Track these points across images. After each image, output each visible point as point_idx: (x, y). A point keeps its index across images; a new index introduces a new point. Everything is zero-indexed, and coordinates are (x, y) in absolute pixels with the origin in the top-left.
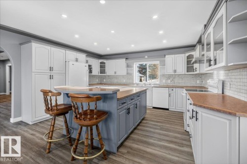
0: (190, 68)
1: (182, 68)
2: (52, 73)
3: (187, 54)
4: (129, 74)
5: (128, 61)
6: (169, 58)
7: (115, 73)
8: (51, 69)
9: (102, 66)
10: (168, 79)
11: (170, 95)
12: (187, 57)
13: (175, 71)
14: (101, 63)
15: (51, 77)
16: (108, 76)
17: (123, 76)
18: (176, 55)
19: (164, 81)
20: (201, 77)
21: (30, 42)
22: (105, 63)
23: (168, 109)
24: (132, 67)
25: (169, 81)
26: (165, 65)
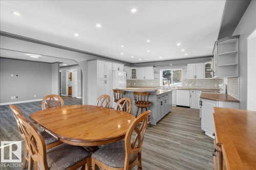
0: (208, 74)
1: (201, 75)
2: (106, 79)
3: (206, 63)
4: (156, 79)
5: (155, 68)
6: (191, 67)
7: (145, 78)
8: (106, 77)
9: (134, 72)
10: (189, 83)
11: (191, 96)
12: (206, 65)
13: (196, 77)
14: (133, 70)
15: (106, 82)
16: (138, 80)
17: (151, 81)
18: (196, 64)
19: (186, 85)
20: (218, 82)
21: (96, 59)
22: (135, 70)
23: (189, 107)
24: (159, 73)
25: (190, 85)
26: (186, 72)
